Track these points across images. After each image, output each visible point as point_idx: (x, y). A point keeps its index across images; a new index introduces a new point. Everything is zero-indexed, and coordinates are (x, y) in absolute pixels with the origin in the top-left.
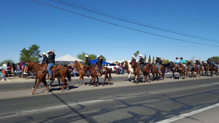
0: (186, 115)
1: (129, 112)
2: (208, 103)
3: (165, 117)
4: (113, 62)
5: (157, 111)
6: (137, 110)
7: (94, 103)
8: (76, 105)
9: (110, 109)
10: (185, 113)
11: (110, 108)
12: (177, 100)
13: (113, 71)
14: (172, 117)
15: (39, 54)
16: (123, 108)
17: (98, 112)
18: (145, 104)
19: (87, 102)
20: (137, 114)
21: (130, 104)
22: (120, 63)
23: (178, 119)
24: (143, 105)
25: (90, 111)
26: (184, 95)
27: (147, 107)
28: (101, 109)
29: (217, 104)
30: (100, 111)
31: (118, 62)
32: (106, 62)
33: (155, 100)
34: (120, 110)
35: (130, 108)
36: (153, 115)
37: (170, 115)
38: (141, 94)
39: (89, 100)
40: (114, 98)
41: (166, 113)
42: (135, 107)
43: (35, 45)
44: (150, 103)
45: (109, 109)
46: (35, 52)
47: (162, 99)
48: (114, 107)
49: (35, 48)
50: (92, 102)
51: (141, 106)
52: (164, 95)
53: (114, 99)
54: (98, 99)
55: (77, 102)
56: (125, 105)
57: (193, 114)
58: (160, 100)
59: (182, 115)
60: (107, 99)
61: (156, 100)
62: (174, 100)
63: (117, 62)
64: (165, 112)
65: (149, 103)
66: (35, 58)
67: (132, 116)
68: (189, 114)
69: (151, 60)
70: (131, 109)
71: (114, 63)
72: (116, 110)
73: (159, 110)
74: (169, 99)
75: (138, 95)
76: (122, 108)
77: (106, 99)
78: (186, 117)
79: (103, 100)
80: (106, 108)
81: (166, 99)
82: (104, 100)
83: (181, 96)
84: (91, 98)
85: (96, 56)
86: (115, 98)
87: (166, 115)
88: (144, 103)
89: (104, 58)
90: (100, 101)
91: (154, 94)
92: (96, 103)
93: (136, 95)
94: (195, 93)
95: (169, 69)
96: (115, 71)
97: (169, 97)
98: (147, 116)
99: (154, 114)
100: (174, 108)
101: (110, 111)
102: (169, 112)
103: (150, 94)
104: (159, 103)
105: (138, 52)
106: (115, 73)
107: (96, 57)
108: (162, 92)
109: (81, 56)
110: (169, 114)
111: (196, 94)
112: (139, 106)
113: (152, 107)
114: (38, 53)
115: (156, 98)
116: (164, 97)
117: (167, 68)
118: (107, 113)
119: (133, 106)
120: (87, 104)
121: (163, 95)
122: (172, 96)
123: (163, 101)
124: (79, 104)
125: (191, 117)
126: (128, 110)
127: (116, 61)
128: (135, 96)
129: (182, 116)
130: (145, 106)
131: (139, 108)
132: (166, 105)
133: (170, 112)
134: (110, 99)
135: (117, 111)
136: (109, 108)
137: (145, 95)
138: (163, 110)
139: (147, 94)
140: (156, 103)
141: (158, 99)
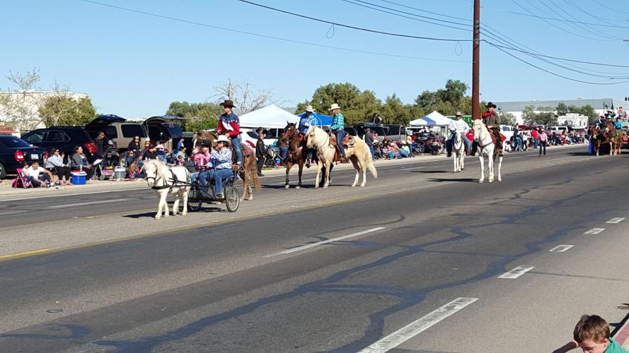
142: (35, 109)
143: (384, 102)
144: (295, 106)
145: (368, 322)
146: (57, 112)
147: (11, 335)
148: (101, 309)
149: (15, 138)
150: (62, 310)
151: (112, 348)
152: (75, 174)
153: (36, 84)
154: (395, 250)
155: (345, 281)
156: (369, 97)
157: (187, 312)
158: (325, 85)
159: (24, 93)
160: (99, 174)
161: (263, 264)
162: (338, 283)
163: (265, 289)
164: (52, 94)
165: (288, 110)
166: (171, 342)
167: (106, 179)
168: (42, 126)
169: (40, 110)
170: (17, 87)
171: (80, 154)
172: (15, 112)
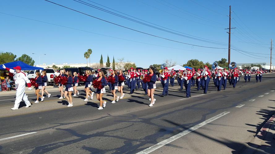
0: (166, 142)
1: (84, 148)
2: (190, 122)
3: (138, 149)
4: (47, 66)
5: (126, 140)
6: (96, 143)
7: (19, 139)
9: (52, 146)
10: (164, 139)
11: (50, 145)
12: (152, 121)
13: (50, 82)
14: (147, 148)
16: (74, 141)
18: (108, 131)
19: (6, 139)
20: (97, 149)
21: (83, 134)
22: (59, 68)
23: (156, 149)
24: (105, 133)
25: (13, 153)
26: (159, 113)
27: (111, 136)
28: (34, 148)
29: (201, 124)
30: (32, 151)
31: (57, 66)
32: (34, 66)
33: (122, 124)
34: (67, 145)
35: (85, 140)
36: (121, 147)
37: (145, 144)
38: (101, 117)
39: (9, 134)
40: (55, 126)
41: (139, 142)
42: (93, 138)
44: (116, 130)
45: (49, 147)
48: (57, 142)
50: (14, 138)
51: (102, 136)
52: (134, 116)
53: (56, 129)
56: (76, 138)
57: (175, 139)
58: (128, 124)
59: (160, 143)
60: (44, 130)
61: (124, 124)
62: (147, 121)
63: (54, 66)
64: (137, 140)
65: (114, 130)
67: (89, 152)
68: (169, 141)
69: (110, 64)
70: (86, 143)
71: (49, 67)
72: (61, 147)
73: (129, 139)
74: (141, 121)
75: (97, 118)
76: (72, 142)
77: (42, 130)
78: (167, 145)
79: (35, 132)
80: (44, 146)
81: (137, 122)
82: (39, 131)
83: (156, 115)
85: (15, 55)
86: (58, 127)
87: (139, 145)
88: (105, 130)
89: (31, 60)
90: (29, 135)
91: (119, 115)
92: (23, 138)
94: (173, 110)
96: (53, 81)
97: (141, 118)
98: (112, 150)
99: (123, 146)
100: (150, 134)
101: (51, 149)
102: (142, 140)
104: (128, 128)
105: (90, 51)
106: (52, 85)
107: (15, 57)
108: (130, 112)
110: (143, 144)
111: (175, 111)
112: (99, 136)
113: (119, 136)
115: (123, 121)
116: (134, 119)
119: (90, 136)
120: (6, 142)
121: (131, 116)
122: (144, 117)
123: (133, 124)
125: (172, 145)
126: (83, 145)
127: (54, 64)
129: (161, 145)
130: (107, 135)
131: (100, 139)
132: (136, 130)
133: (144, 140)
134: (48, 129)
135: (63, 148)
136: (48, 145)
137: (106, 118)
138: (135, 138)
139: (109, 115)
140: (124, 128)
141: (126, 122)
142: (123, 66)
143: (205, 64)
144: (183, 65)
145: (202, 116)
146: (128, 67)
147: (119, 116)
148: (139, 111)
151: (141, 120)
153: (124, 60)
154: (208, 100)
155: (196, 107)
156: (202, 63)
157: (158, 113)
158: (190, 60)
159: (121, 63)
161: (175, 102)
162: (194, 107)
163: (176, 108)
164: (127, 63)
165: (181, 66)
166: (155, 119)
169: (124, 66)
170: (119, 61)
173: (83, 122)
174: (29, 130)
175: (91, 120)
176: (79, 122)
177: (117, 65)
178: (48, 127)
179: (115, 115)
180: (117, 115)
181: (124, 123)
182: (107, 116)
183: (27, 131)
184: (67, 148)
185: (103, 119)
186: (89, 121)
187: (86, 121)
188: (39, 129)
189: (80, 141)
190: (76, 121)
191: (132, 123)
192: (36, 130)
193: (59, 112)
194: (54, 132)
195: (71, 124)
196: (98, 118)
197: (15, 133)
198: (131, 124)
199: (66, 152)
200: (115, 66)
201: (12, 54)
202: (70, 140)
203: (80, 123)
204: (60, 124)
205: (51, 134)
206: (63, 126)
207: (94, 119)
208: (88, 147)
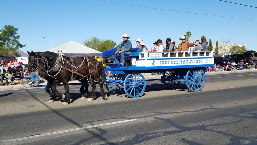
1: (184, 140)
5: (232, 137)
6: (197, 137)
7: (121, 125)
8: (90, 128)
9: (151, 135)
15: (17, 42)
16: (174, 132)
17: (130, 141)
18: (211, 125)
19: (110, 124)
20: (198, 144)
21: (182, 126)
24: (207, 127)
25: (116, 138)
27: (214, 131)
28: (135, 135)
30: (133, 138)
33: (227, 118)
34: (167, 136)
35: (184, 132)
38: (202, 108)
39: (112, 120)
40: (154, 115)
41: (250, 141)
42: (193, 131)
43: (9, 26)
44: (220, 124)
45: (149, 135)
46: (11, 37)
47: (239, 116)
48: (156, 131)
49: (10, 31)
50: (117, 124)
51: (204, 130)
52: (243, 110)
53: (154, 118)
54: (127, 117)
55: (91, 124)
56: (175, 129)
58: (235, 119)
60: (143, 118)
61: (230, 119)
64: (247, 139)
65: (218, 125)
66: (11, 49)
69: (212, 47)
70: (186, 135)
72: (160, 137)
73: (236, 137)
74: (252, 117)
75: (197, 110)
76: (171, 133)
77: (141, 117)
79: (135, 120)
80: (144, 134)
81: (247, 117)
82: (138, 119)
84: (114, 117)
86: (156, 116)
88: (207, 124)
90: (130, 121)
91: (223, 108)
92: (124, 125)
93: (193, 110)
95: (247, 63)
97: (252, 112)
99: (229, 144)
101: (151, 138)
102: (254, 140)
103: (217, 108)
104: (236, 123)
105: (189, 34)
107: (115, 44)
108: (238, 105)
109: (90, 44)
112: (201, 130)
113: (224, 131)
114: (15, 40)
115: (228, 115)
116: (243, 113)
117: (244, 61)
118: (145, 142)
119: (190, 129)
120: (110, 127)
123: (242, 119)
124: (95, 126)
126: (182, 137)
128: (190, 113)
130: (210, 129)
131: (201, 133)
132: (246, 127)
134: (147, 118)
135: (162, 138)
136: (148, 133)
137: (208, 110)
138: (244, 136)
139: (211, 107)
140: (230, 123)
141: (232, 117)
142: (229, 50)
146: (235, 50)
148: (249, 104)
149: (223, 57)
150: (238, 104)
151: (253, 115)
152: (240, 67)
160: (247, 67)
164: (234, 45)
167: (249, 68)
168: (230, 54)
170: (224, 44)
171: (242, 62)
172: (223, 51)
173: (181, 113)
174: (129, 117)
175: (190, 112)
176: (177, 113)
177: (221, 48)
178: (147, 116)
179: (219, 108)
180: (222, 108)
181: (230, 117)
182: (209, 108)
183: (128, 118)
184: (166, 138)
185: (204, 111)
186: (188, 112)
187: (185, 112)
188: (139, 117)
189: (179, 133)
190: (175, 112)
191: (240, 118)
192: (136, 117)
193: (157, 101)
194: (153, 121)
195: (169, 114)
196: (199, 109)
197: (117, 119)
198: (239, 120)
199: (165, 143)
200: (218, 49)
201: (112, 41)
202: (169, 131)
203: (179, 113)
204: (158, 113)
205: (150, 123)
206: (161, 115)
207: (194, 110)
208: (189, 141)
